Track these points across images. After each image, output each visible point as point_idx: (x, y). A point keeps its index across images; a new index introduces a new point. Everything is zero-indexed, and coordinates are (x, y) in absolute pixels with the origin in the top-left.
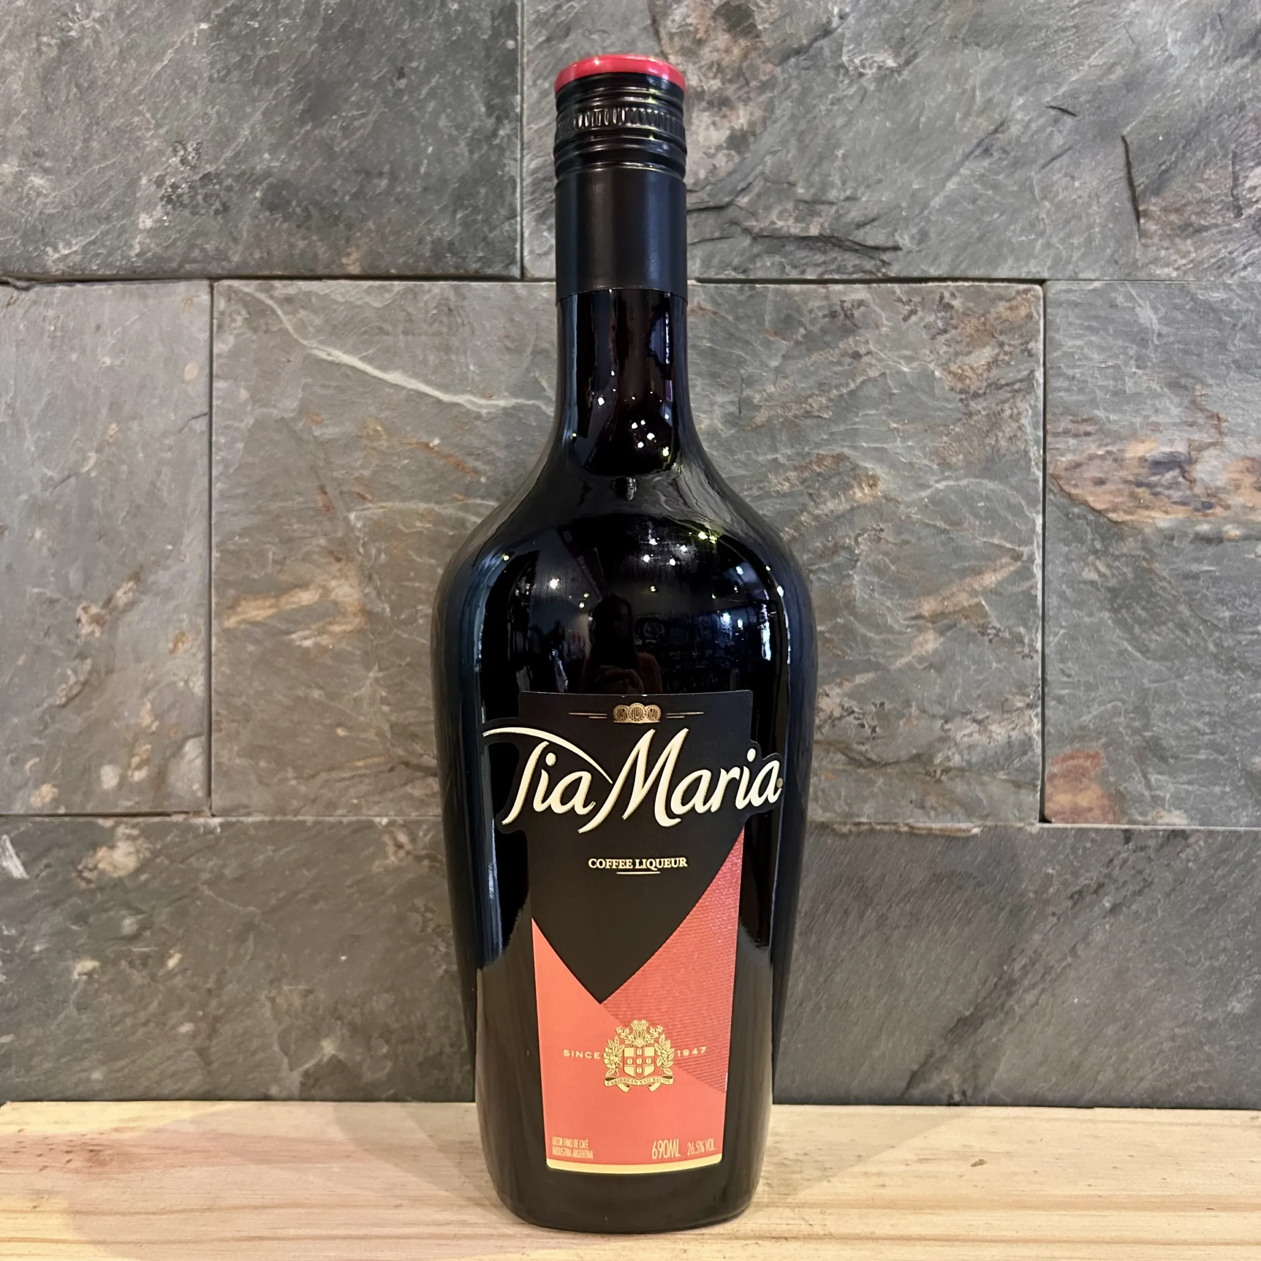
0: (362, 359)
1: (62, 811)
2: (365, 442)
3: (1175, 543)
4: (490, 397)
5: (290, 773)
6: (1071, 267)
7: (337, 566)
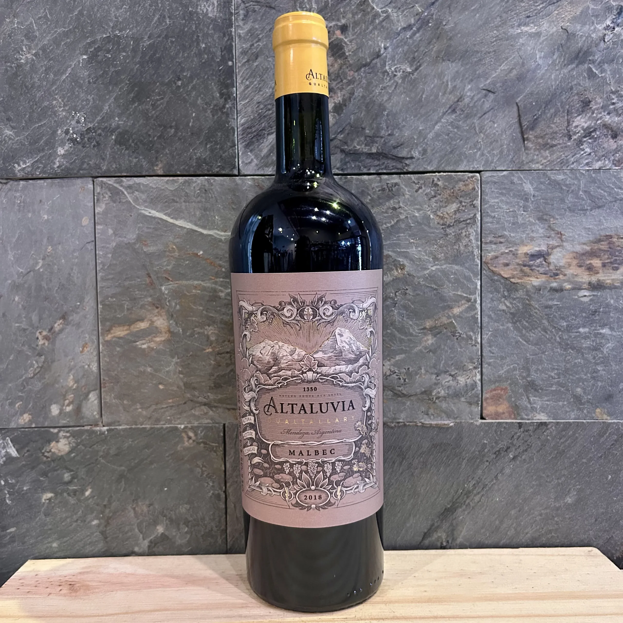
0: (165, 214)
1: (33, 426)
2: (167, 253)
3: (541, 292)
4: (225, 231)
5: (138, 406)
6: (493, 165)
7: (157, 311)
